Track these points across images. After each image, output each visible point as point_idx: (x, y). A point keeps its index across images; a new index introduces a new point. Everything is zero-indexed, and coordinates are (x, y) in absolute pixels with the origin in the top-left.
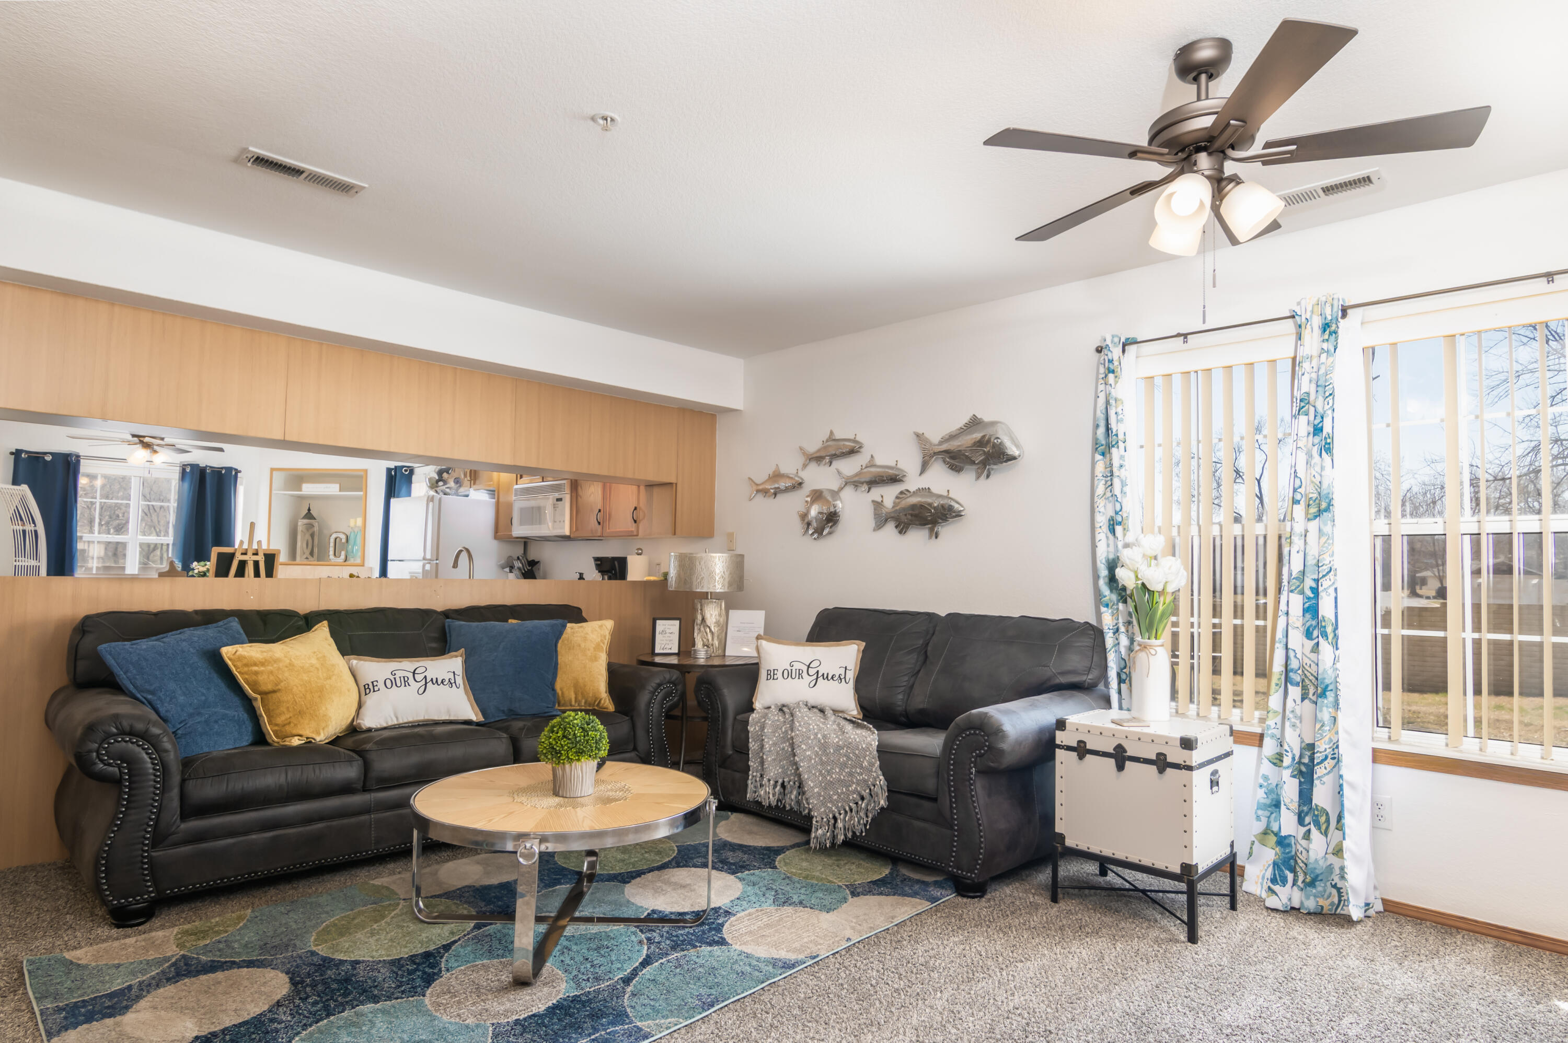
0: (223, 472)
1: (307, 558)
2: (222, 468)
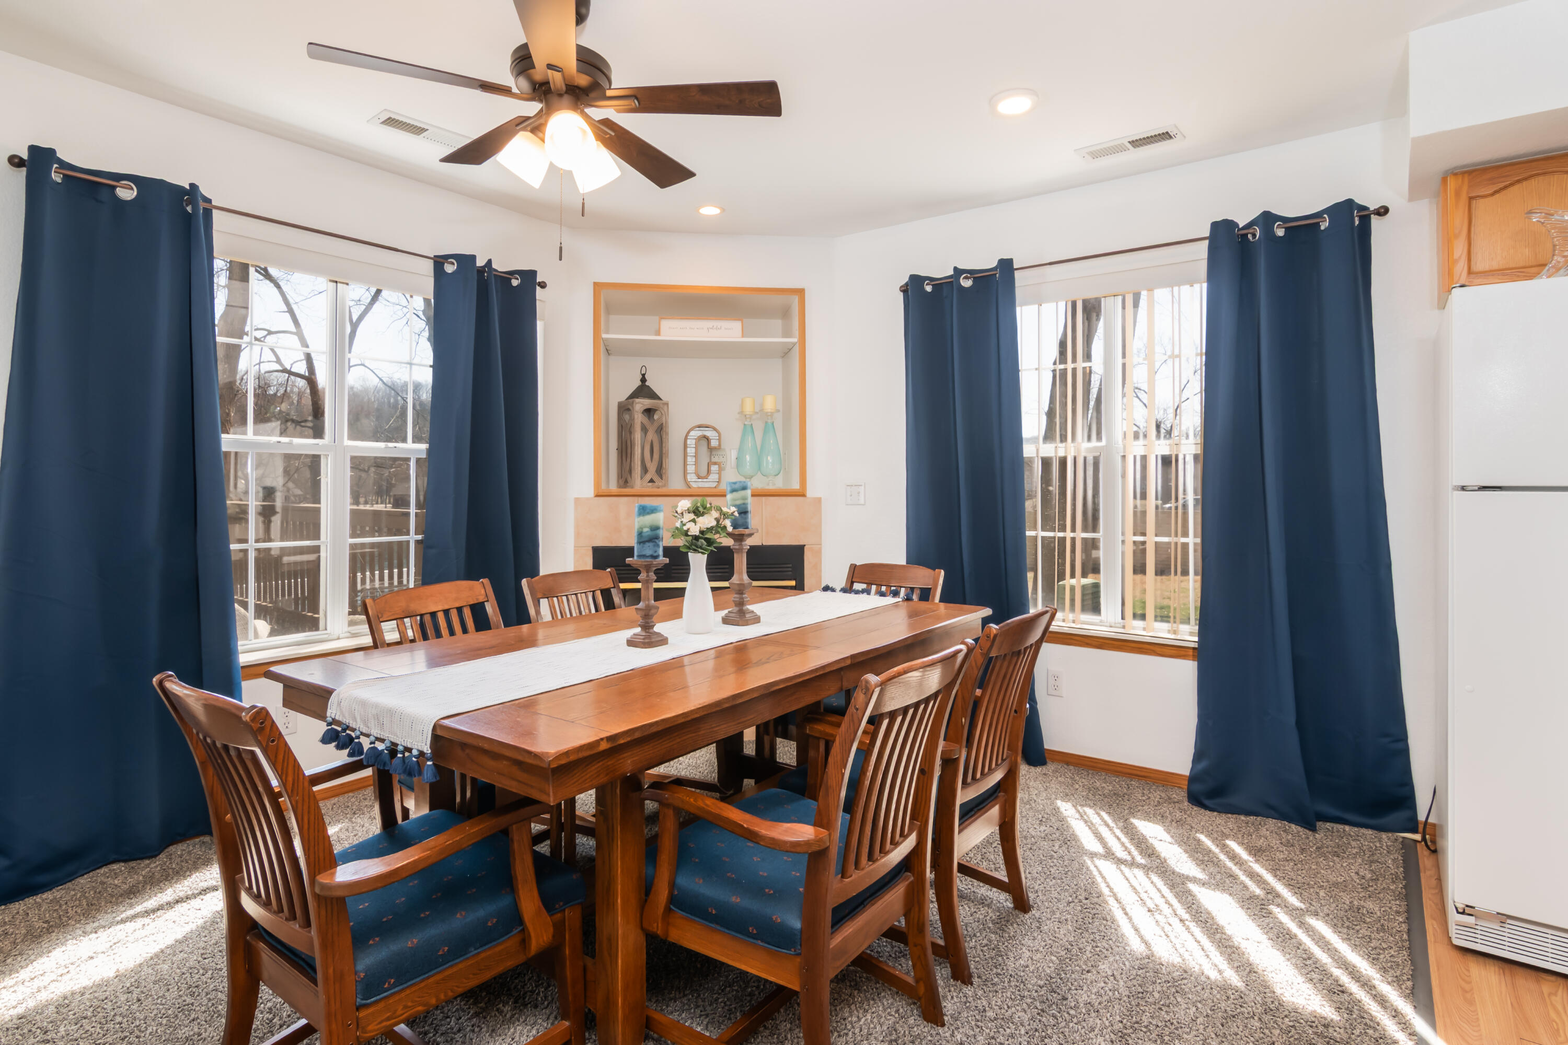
0: (515, 283)
1: (652, 481)
2: (512, 273)
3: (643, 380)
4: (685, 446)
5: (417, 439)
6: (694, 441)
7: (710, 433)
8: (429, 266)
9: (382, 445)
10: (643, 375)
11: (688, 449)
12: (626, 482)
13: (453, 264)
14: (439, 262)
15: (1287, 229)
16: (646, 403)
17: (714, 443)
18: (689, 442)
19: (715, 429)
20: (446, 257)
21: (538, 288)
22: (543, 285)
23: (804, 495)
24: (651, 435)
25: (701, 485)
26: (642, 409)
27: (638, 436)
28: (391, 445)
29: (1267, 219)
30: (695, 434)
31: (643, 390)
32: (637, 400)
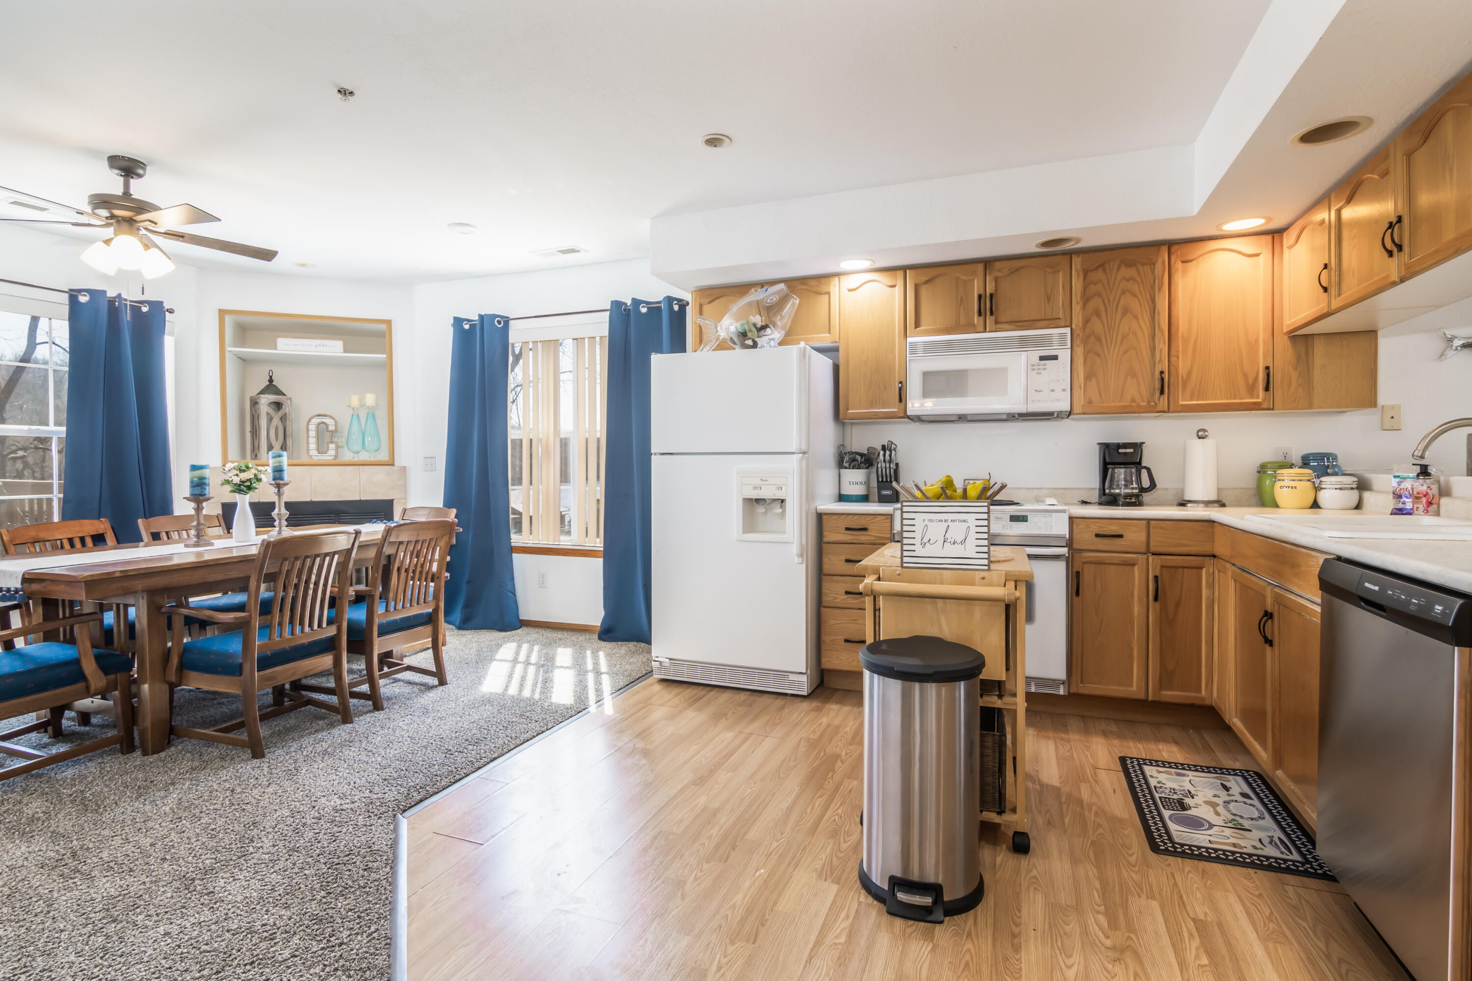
0: (144, 309)
2: (141, 302)
3: (271, 380)
4: (308, 430)
5: (57, 424)
6: (314, 426)
7: (327, 421)
8: (65, 298)
9: (26, 427)
10: (271, 377)
11: (310, 432)
12: (256, 456)
13: (85, 295)
14: (73, 295)
15: (648, 308)
16: (273, 398)
17: (332, 428)
18: (310, 427)
19: (332, 418)
20: (80, 291)
21: (167, 313)
22: (171, 311)
23: (393, 465)
24: (276, 421)
25: (321, 458)
26: (267, 403)
27: (263, 422)
28: (33, 427)
29: (636, 302)
30: (316, 421)
31: (271, 388)
32: (262, 396)
